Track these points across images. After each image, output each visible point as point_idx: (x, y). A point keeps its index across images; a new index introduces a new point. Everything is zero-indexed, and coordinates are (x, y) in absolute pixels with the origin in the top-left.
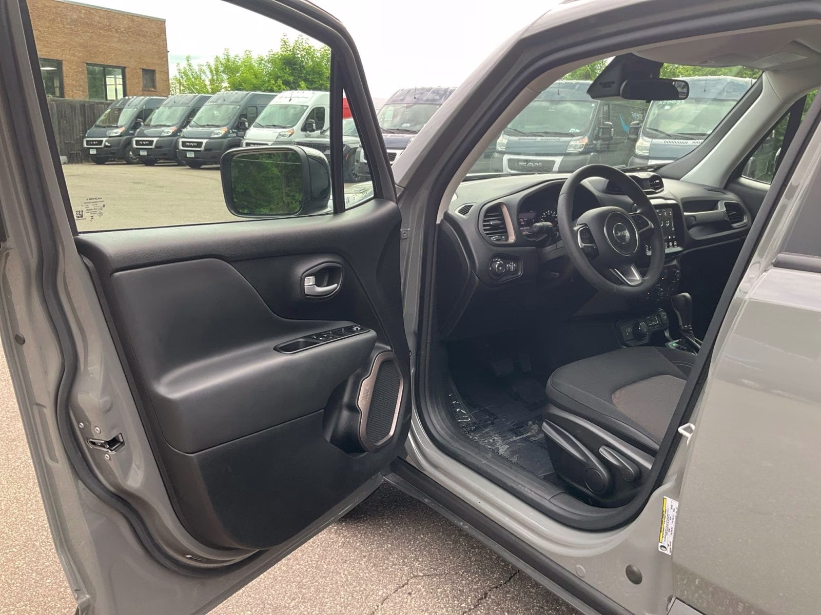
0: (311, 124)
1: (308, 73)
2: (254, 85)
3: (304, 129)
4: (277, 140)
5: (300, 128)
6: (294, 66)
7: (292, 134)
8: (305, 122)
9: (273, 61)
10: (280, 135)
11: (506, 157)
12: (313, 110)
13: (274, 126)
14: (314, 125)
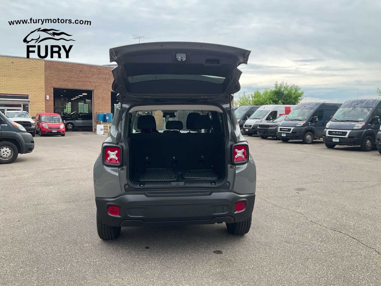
0: (270, 117)
1: (285, 97)
2: (261, 103)
3: (267, 119)
4: (255, 124)
5: (265, 119)
6: (279, 94)
7: (262, 121)
8: (268, 117)
9: (272, 92)
10: (257, 122)
11: (328, 130)
12: (272, 112)
13: (256, 118)
14: (271, 118)
